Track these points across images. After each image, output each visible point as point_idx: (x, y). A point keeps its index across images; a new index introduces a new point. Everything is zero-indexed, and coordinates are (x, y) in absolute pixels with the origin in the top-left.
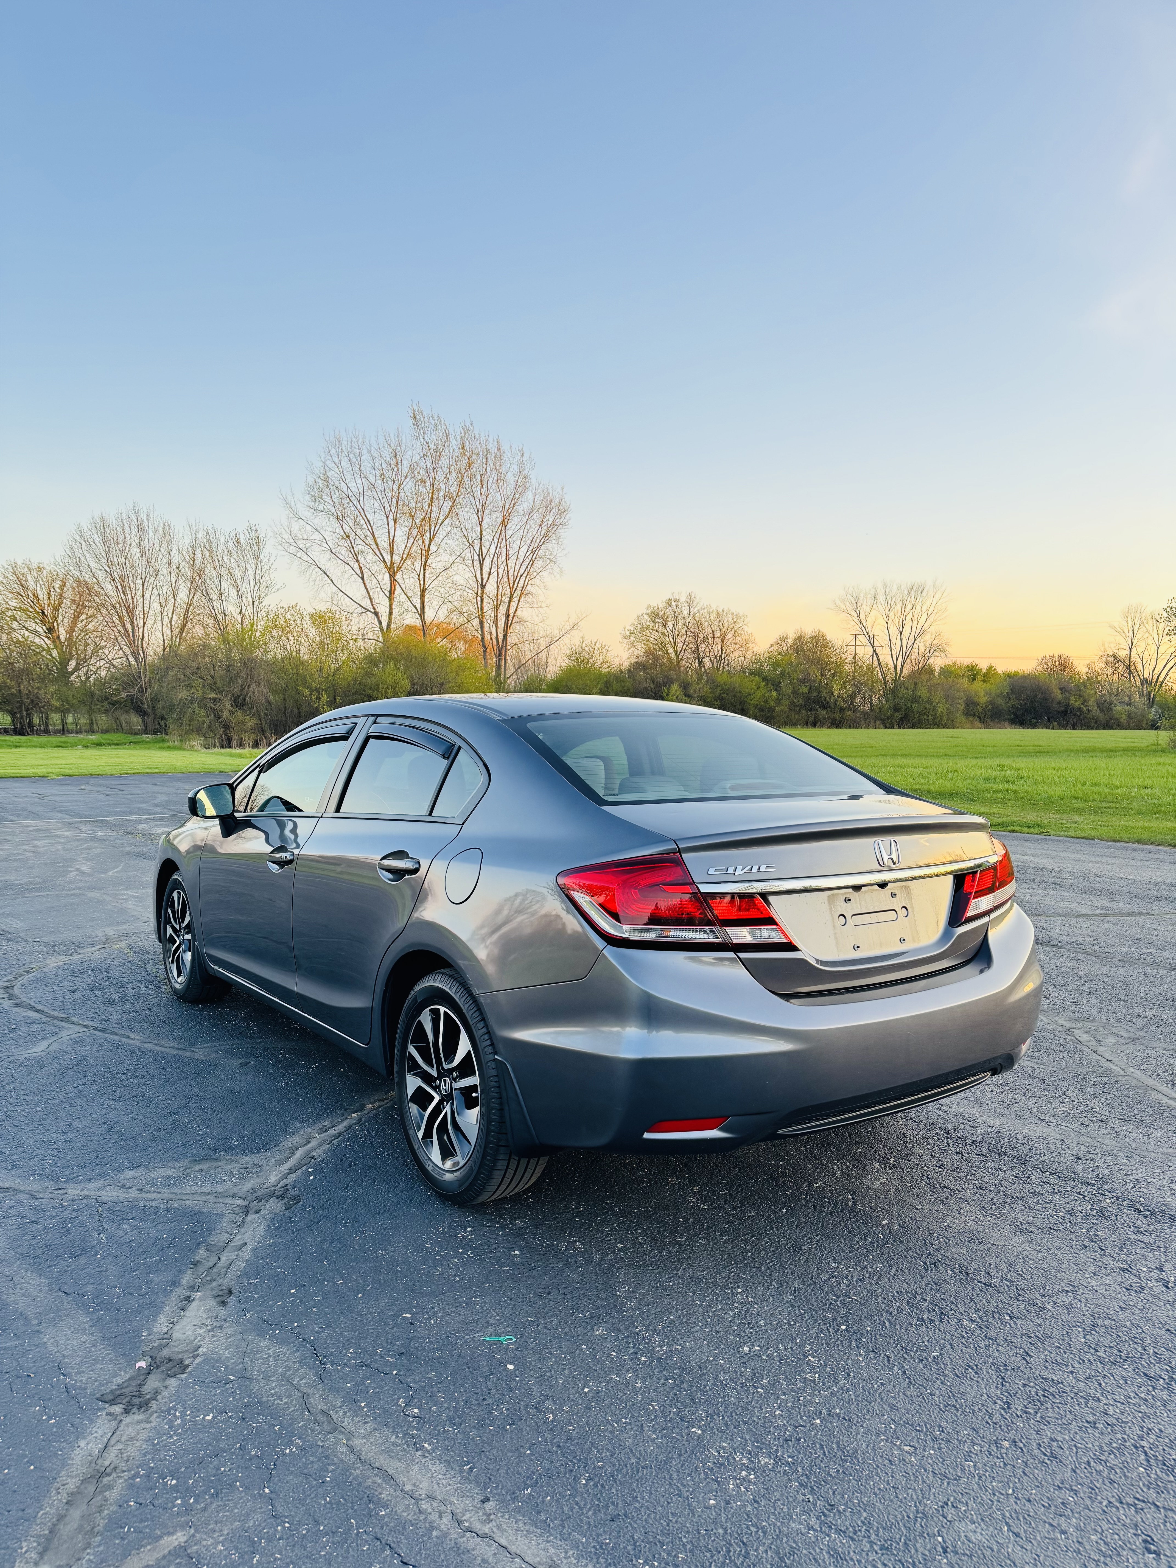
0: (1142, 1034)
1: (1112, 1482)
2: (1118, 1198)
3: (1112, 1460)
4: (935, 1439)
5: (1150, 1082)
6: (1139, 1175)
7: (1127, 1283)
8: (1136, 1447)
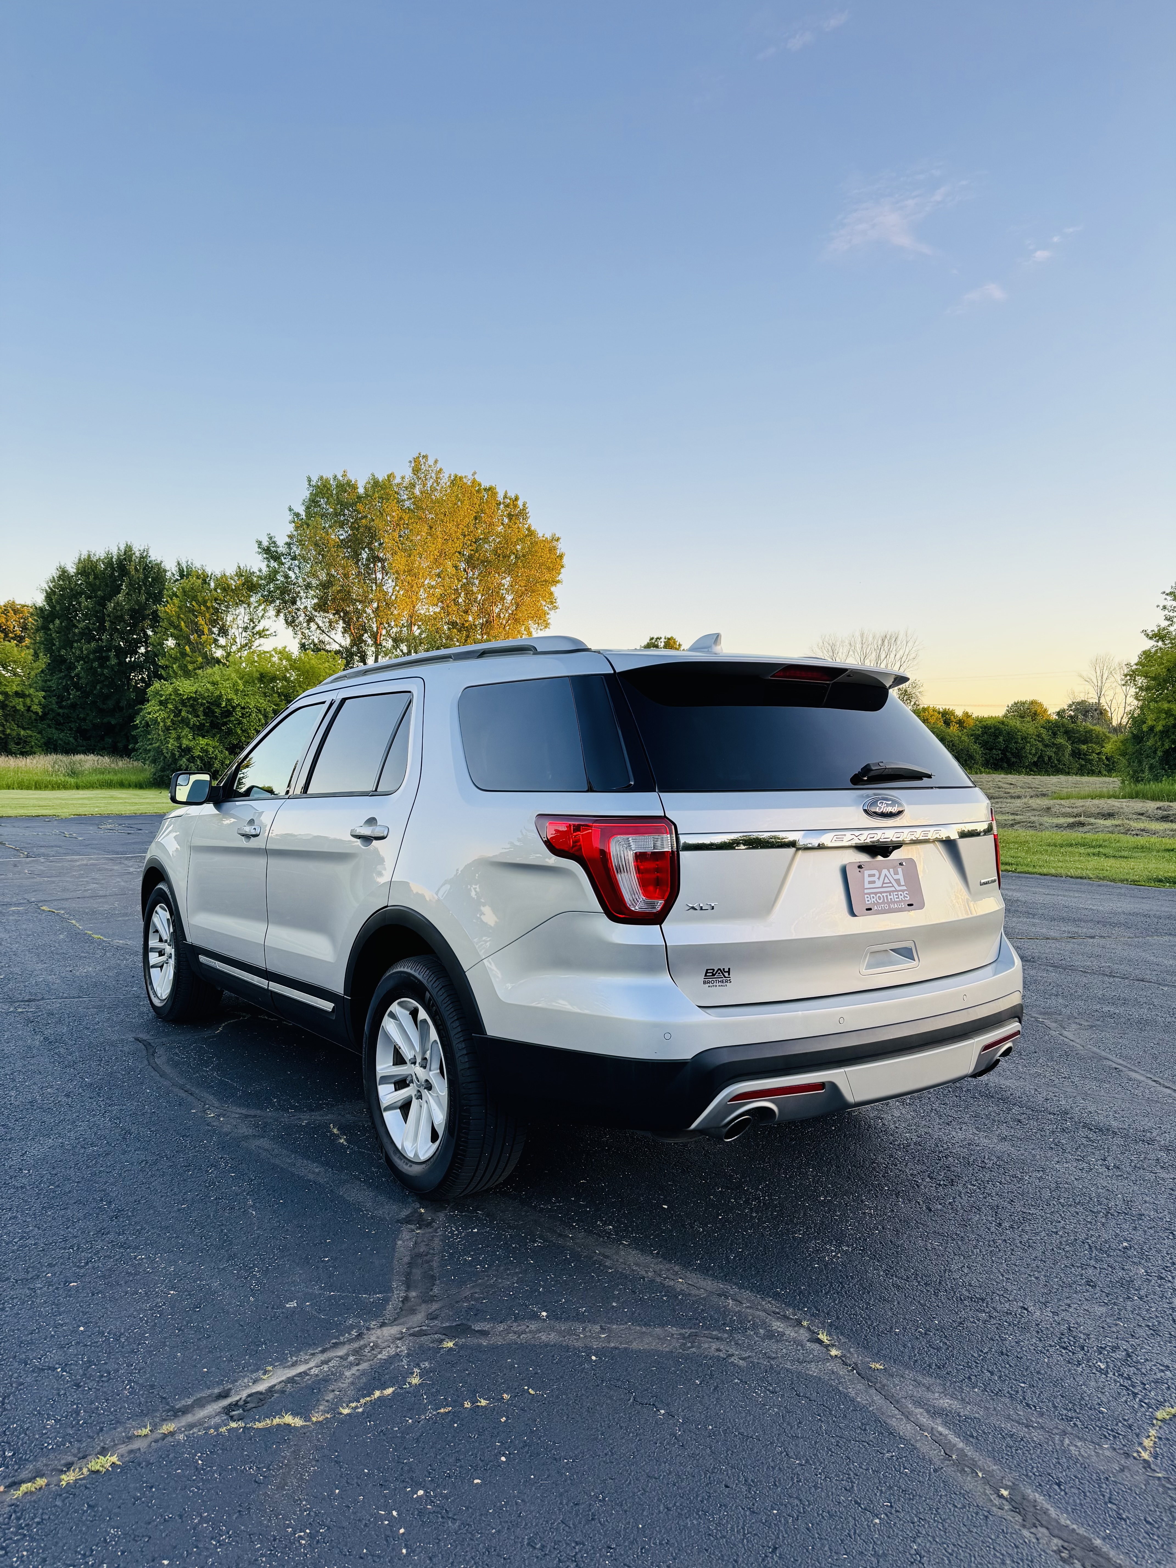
0: (1098, 1023)
1: (1067, 1257)
2: (1076, 1122)
3: (1067, 1248)
4: (953, 1240)
5: (1103, 1053)
6: (1092, 1109)
7: (1080, 1167)
8: (1083, 1243)
